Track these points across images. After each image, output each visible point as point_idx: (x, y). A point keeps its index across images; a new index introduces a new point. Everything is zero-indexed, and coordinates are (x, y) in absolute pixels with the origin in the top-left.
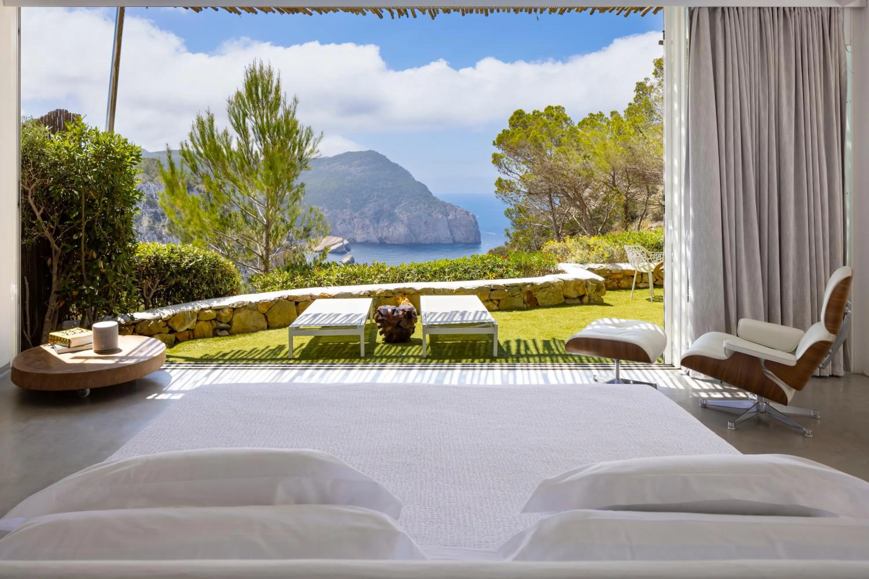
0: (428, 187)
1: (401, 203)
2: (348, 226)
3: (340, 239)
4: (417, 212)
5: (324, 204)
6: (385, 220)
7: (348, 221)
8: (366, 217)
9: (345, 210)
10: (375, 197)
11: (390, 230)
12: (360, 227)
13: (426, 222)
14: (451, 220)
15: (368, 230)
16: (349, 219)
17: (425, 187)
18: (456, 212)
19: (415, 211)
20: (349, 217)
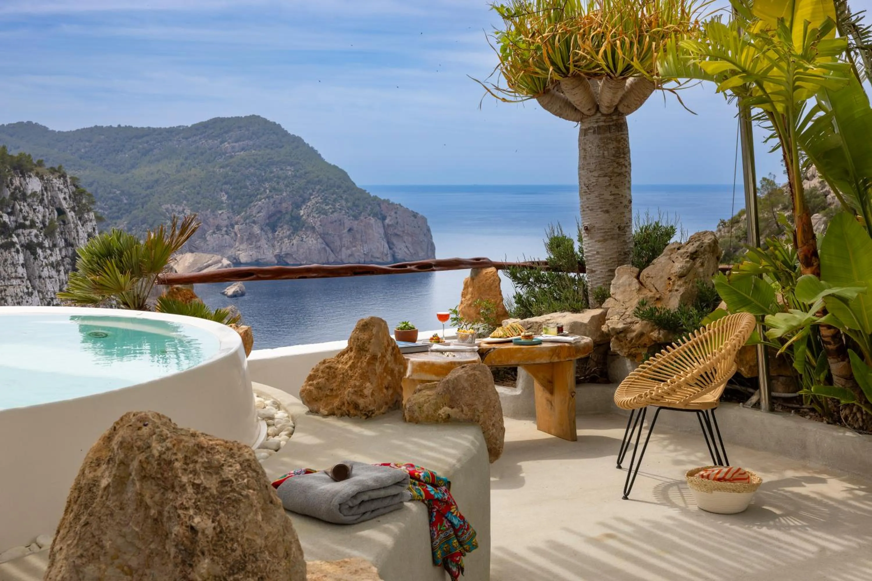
0: (349, 174)
1: (309, 199)
2: (226, 236)
3: (217, 257)
4: (335, 214)
5: (185, 202)
6: (285, 226)
7: (225, 229)
8: (254, 222)
9: (220, 212)
10: (268, 191)
11: (295, 242)
12: (245, 237)
13: (350, 230)
14: (389, 225)
15: (259, 244)
16: (227, 226)
17: (345, 174)
18: (396, 213)
19: (333, 212)
20: (226, 223)
